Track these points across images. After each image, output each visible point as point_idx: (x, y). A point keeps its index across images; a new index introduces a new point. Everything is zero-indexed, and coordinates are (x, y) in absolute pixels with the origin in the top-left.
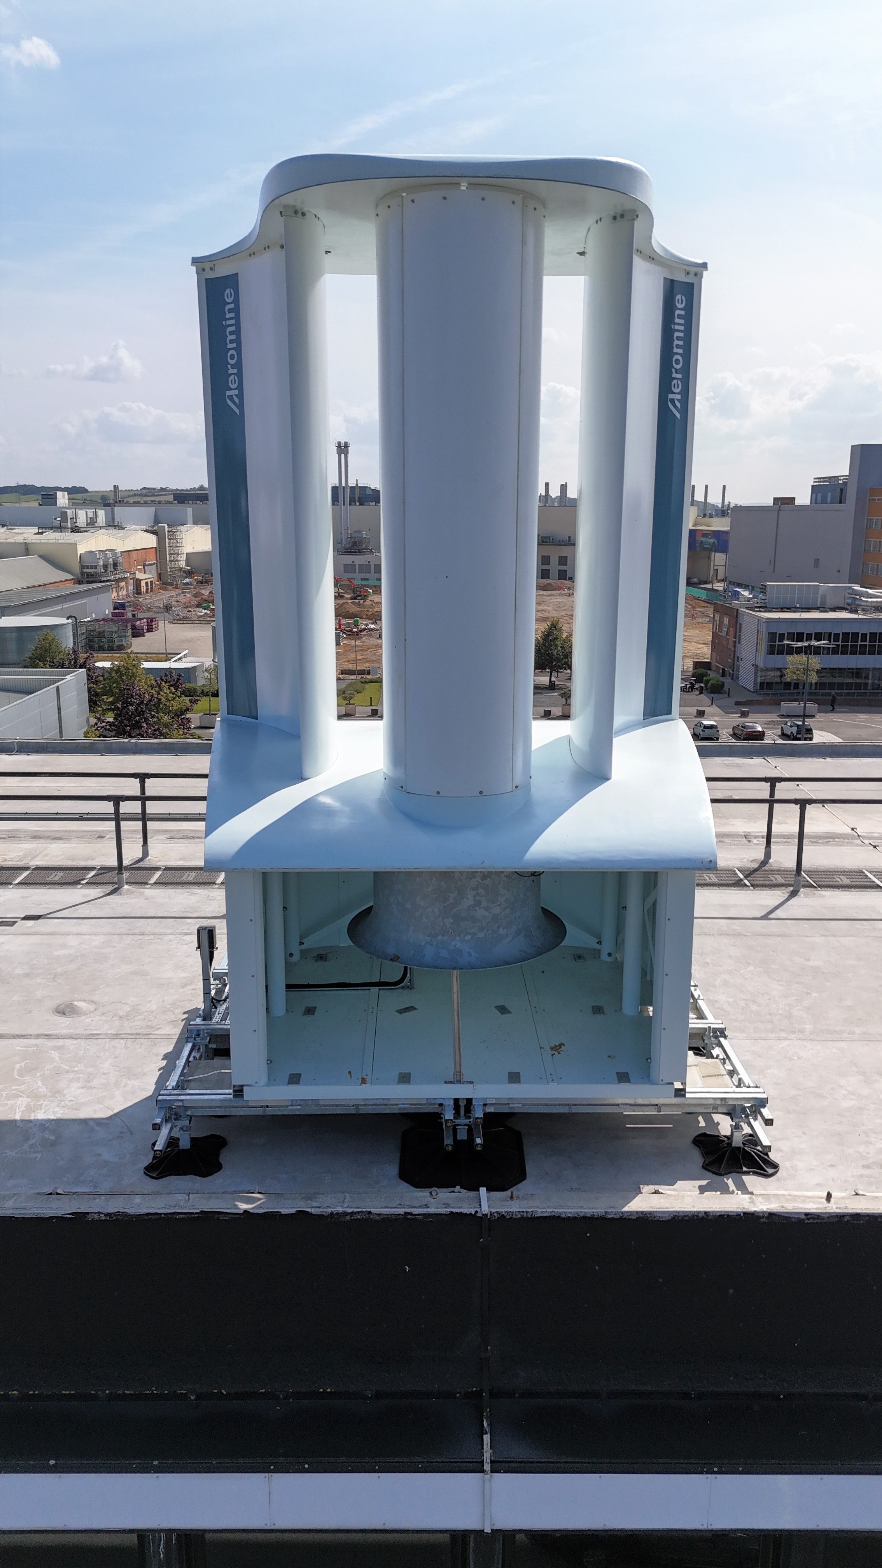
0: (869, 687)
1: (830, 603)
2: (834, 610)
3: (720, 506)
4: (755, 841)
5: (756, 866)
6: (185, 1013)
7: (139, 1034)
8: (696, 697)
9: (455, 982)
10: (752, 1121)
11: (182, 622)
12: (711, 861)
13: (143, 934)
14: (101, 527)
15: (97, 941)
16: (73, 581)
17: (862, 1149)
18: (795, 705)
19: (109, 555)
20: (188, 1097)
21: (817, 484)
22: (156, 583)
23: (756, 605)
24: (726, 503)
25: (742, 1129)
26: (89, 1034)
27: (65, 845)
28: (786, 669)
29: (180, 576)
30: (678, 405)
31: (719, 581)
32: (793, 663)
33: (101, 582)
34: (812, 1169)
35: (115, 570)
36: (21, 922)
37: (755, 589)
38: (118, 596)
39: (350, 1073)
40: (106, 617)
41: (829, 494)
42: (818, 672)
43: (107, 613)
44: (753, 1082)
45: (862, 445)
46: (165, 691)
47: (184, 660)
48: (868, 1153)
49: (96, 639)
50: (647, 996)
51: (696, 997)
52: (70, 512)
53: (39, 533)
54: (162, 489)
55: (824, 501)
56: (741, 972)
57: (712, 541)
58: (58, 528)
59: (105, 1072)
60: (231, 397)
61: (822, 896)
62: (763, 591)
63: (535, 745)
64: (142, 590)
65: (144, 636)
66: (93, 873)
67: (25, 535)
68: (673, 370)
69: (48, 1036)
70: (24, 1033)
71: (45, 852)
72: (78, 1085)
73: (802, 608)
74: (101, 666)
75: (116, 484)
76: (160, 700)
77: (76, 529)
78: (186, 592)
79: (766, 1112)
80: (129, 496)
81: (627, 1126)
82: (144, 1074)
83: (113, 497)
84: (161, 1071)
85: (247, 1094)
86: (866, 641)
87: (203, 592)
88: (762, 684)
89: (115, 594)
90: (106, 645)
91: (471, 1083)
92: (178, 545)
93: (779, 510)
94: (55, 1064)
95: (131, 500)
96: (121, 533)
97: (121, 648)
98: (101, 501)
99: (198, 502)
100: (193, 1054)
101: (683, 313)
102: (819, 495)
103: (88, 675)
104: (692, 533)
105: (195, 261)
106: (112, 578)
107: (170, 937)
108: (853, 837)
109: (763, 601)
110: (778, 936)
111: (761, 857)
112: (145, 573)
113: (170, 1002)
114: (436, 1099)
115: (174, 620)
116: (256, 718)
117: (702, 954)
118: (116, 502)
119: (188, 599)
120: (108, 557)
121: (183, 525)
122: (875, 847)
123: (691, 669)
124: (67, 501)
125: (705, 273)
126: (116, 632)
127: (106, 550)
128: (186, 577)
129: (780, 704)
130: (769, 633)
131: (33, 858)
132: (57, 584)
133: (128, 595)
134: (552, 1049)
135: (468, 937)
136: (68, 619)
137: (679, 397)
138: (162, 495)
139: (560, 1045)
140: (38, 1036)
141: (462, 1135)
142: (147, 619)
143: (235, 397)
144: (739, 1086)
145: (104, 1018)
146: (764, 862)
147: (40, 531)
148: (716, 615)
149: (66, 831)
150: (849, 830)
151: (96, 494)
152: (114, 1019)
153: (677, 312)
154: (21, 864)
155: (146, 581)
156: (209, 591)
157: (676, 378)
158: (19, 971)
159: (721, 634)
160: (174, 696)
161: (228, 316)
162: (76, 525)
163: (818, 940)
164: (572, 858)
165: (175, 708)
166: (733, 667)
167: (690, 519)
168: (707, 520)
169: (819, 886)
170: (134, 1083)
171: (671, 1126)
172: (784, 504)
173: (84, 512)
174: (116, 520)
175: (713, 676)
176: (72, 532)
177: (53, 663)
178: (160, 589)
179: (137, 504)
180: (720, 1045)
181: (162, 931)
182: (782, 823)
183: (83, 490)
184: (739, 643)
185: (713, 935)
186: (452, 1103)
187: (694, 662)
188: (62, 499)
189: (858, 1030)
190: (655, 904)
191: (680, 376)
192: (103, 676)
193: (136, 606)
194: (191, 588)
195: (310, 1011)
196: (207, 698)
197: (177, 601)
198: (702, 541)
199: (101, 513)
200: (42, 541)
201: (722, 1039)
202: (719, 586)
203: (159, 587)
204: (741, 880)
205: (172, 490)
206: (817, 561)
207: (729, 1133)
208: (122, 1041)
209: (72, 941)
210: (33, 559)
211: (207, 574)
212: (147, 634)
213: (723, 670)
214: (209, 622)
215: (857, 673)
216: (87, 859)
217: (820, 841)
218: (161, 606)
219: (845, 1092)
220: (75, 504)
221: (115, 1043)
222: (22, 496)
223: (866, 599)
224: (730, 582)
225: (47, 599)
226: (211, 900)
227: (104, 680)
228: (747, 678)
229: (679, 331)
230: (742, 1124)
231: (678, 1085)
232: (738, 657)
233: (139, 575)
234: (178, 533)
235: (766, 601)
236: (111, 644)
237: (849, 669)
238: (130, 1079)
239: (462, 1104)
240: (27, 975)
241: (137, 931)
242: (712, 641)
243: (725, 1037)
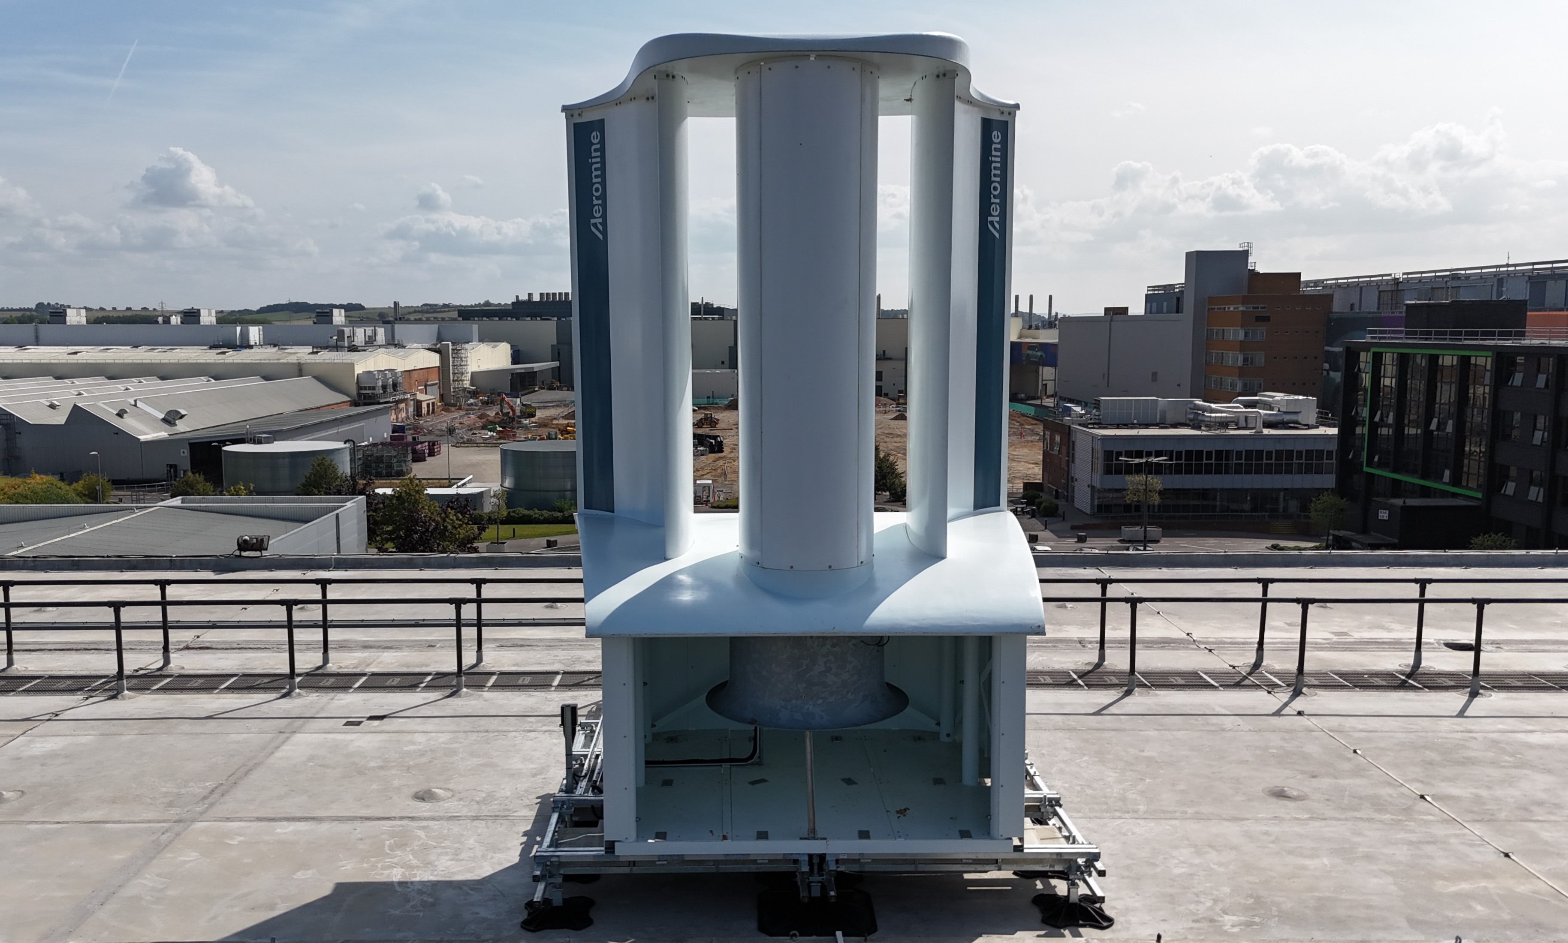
0: (1218, 510)
1: (1170, 418)
2: (1175, 426)
3: (1047, 317)
4: (1090, 646)
5: (1090, 668)
6: (538, 798)
7: (498, 816)
8: (1027, 521)
9: (808, 743)
10: (1087, 877)
11: (466, 445)
12: (1039, 626)
13: (487, 731)
14: (380, 346)
15: (444, 738)
16: (349, 403)
17: (1192, 907)
18: (1137, 529)
19: (389, 375)
20: (563, 853)
21: (1151, 292)
22: (439, 404)
23: (1089, 422)
24: (1053, 313)
25: (1078, 885)
26: (451, 817)
27: (396, 654)
28: (1125, 490)
29: (465, 396)
30: (997, 226)
31: (1048, 397)
32: (1132, 482)
33: (379, 403)
34: (1145, 923)
35: (395, 390)
36: (367, 722)
37: (1089, 405)
38: (397, 418)
39: (711, 832)
40: (384, 441)
41: (1165, 304)
42: (1160, 493)
43: (385, 436)
44: (1086, 840)
45: (1197, 252)
46: (451, 517)
47: (468, 485)
48: (1198, 910)
49: (374, 465)
50: (985, 768)
51: (1032, 773)
52: (347, 331)
53: (313, 353)
54: (445, 305)
55: (1160, 311)
56: (1077, 761)
57: (1039, 354)
58: (334, 347)
59: (471, 847)
60: (595, 225)
61: (1157, 695)
62: (1097, 406)
63: (876, 531)
64: (423, 412)
65: (425, 460)
66: (429, 678)
67: (298, 355)
68: (992, 196)
69: (412, 818)
70: (388, 816)
71: (379, 660)
72: (448, 858)
73: (1140, 425)
74: (381, 493)
75: (397, 301)
76: (446, 527)
77: (353, 349)
78: (470, 414)
79: (1099, 865)
80: (410, 313)
81: (968, 888)
82: (509, 849)
83: (393, 314)
84: (523, 846)
85: (619, 850)
86: (1211, 460)
87: (489, 413)
88: (1099, 506)
89: (394, 416)
90: (384, 471)
91: (825, 839)
92: (462, 364)
93: (1111, 320)
94: (422, 841)
95: (412, 318)
96: (401, 352)
97: (400, 474)
98: (378, 318)
99: (484, 318)
100: (558, 826)
101: (999, 146)
102: (1154, 305)
103: (367, 503)
104: (1015, 347)
105: (565, 109)
106: (391, 399)
107: (514, 734)
108: (1188, 643)
109: (1097, 417)
110: (1113, 730)
111: (1096, 660)
112: (426, 394)
113: (523, 789)
114: (792, 854)
115: (458, 443)
116: (613, 512)
117: (1038, 746)
118: (396, 319)
119: (472, 421)
120: (388, 377)
121: (468, 343)
122: (1210, 651)
123: (1022, 491)
124: (343, 319)
125: (1017, 112)
126: (395, 457)
127: (386, 370)
128: (471, 398)
129: (1120, 528)
130: (1105, 451)
131: (368, 665)
132: (332, 407)
133: (408, 418)
134: (898, 812)
135: (820, 701)
136: (345, 443)
137: (998, 219)
138: (444, 311)
139: (905, 810)
140: (402, 818)
141: (816, 892)
142: (429, 442)
143: (598, 225)
144: (1074, 843)
145: (462, 803)
146: (1099, 665)
147: (315, 350)
148: (1046, 432)
149: (396, 641)
150: (1185, 636)
151: (374, 311)
152: (472, 803)
153: (994, 146)
154: (358, 671)
155: (428, 402)
156: (495, 413)
157: (993, 203)
158: (372, 764)
159: (1053, 453)
160: (461, 523)
161: (594, 154)
162: (353, 343)
163: (1152, 733)
164: (914, 624)
165: (462, 536)
166: (1067, 487)
167: (1013, 332)
168: (1033, 332)
169: (1153, 685)
170: (498, 856)
171: (1010, 888)
172: (1117, 314)
173: (362, 330)
174: (396, 338)
175: (1045, 498)
176: (348, 351)
177: (330, 489)
178: (442, 410)
179: (418, 321)
180: (1056, 814)
181: (505, 728)
182: (1117, 629)
183: (360, 307)
184: (1073, 462)
185: (1049, 730)
186: (807, 858)
187: (1024, 483)
188: (339, 317)
189: (1190, 811)
190: (990, 674)
191: (998, 201)
192: (383, 503)
193: (416, 429)
194: (475, 409)
195: (668, 783)
196: (495, 526)
197: (461, 423)
198: (1028, 355)
199: (381, 332)
200: (317, 361)
201: (1057, 808)
202: (1049, 402)
203: (441, 408)
204: (1074, 680)
205: (456, 306)
206: (1155, 374)
207: (1066, 894)
208: (482, 822)
209: (420, 738)
210: (307, 380)
211: (493, 394)
212: (429, 459)
213: (1057, 491)
214: (496, 445)
215: (1204, 494)
216: (422, 666)
217: (1155, 646)
218: (444, 428)
219: (1177, 861)
220: (352, 322)
221: (475, 823)
222: (294, 314)
223: (1209, 415)
224: (1061, 398)
225: (322, 422)
226: (549, 701)
227: (385, 507)
228: (1083, 500)
229: (995, 162)
230: (1077, 881)
231: (1016, 842)
232: (1072, 478)
233: (420, 397)
234: (463, 351)
235: (1101, 417)
236: (389, 470)
237: (1194, 489)
238: (495, 853)
239: (816, 861)
240: (381, 768)
241: (481, 729)
242: (1043, 460)
243: (1060, 806)
